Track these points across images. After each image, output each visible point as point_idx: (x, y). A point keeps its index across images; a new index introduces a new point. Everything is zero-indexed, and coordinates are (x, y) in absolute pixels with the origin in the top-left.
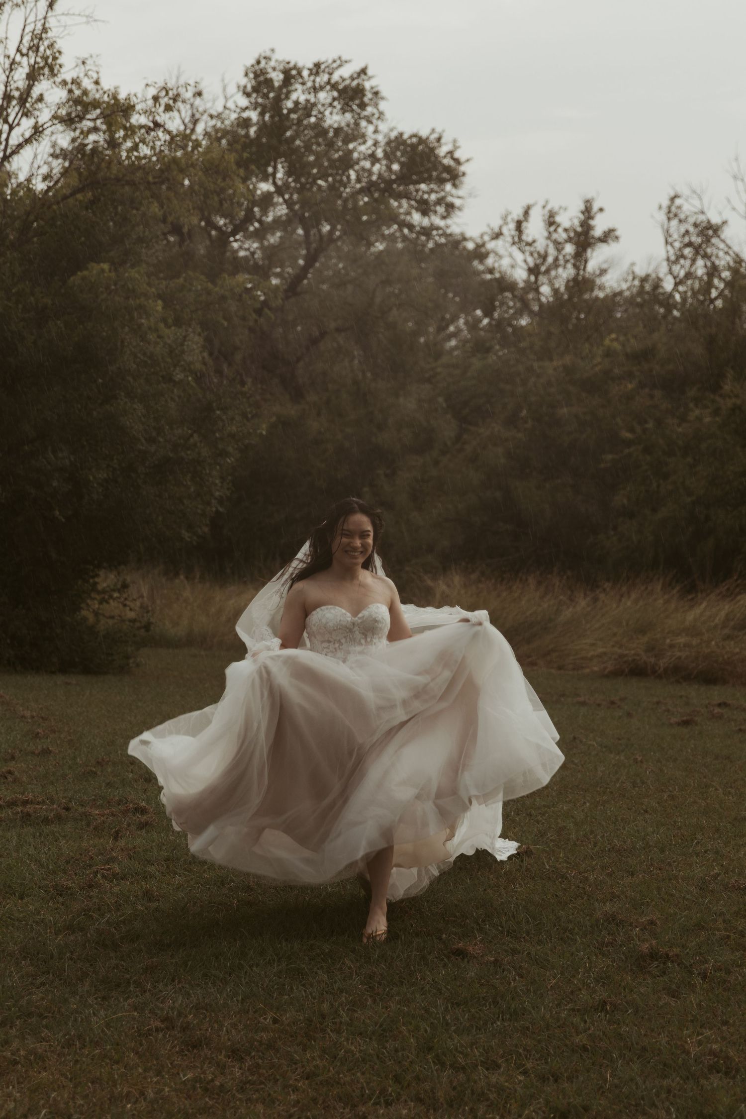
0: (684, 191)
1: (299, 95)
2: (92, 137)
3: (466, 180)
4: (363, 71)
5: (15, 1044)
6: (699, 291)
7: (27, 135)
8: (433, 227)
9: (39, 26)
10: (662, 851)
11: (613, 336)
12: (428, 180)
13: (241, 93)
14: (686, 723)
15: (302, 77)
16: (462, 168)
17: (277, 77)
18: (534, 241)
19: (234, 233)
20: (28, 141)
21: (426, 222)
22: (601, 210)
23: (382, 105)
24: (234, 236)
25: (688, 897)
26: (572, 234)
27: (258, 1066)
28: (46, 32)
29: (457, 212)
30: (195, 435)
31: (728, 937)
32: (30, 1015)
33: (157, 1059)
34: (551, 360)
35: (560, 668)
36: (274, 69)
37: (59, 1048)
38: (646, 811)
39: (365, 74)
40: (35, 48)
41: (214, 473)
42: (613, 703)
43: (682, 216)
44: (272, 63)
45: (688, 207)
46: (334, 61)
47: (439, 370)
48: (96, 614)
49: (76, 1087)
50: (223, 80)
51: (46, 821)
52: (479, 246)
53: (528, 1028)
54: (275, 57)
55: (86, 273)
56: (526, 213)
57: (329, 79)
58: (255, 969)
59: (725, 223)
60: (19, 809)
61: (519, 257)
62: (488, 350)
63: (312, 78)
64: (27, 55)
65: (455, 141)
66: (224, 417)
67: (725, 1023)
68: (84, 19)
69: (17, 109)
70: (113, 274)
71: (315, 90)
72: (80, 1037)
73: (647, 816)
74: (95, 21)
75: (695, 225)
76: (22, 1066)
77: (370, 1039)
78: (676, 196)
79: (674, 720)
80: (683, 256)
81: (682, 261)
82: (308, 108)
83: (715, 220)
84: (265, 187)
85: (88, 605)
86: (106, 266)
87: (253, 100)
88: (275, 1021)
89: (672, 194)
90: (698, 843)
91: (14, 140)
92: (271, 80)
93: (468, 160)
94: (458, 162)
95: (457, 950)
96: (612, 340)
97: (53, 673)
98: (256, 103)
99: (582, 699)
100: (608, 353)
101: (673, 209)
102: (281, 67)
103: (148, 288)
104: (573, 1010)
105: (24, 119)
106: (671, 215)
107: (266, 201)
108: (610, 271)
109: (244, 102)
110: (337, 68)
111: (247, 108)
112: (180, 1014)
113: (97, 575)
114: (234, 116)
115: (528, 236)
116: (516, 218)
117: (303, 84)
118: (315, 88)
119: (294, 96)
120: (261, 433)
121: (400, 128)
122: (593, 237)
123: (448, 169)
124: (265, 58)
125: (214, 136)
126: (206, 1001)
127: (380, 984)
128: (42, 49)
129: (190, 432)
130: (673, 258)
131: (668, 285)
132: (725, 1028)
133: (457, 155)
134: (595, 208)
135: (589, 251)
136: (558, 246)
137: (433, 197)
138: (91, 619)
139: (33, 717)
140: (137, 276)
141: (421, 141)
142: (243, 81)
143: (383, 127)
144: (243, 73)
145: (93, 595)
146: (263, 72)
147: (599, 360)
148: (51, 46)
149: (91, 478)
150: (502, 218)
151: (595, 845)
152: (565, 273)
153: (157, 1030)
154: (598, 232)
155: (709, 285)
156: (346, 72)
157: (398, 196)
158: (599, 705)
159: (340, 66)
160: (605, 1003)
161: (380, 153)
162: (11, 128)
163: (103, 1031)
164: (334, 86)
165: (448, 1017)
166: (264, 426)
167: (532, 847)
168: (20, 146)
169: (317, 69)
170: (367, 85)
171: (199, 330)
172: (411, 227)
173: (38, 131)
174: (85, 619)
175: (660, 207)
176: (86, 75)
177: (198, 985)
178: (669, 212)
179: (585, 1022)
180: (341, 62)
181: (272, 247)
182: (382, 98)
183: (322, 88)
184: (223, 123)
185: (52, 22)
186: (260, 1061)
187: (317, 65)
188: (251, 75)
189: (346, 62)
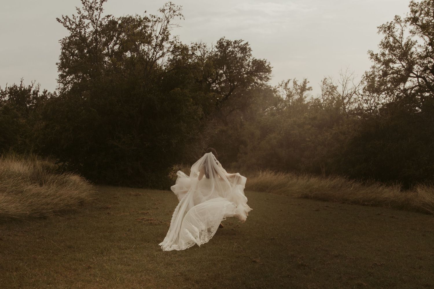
0: (328, 78)
1: (230, 49)
2: (179, 57)
3: (272, 72)
4: (247, 43)
5: (143, 277)
6: (330, 103)
7: (161, 55)
8: (263, 84)
9: (165, 27)
10: (307, 240)
11: (307, 113)
12: (262, 72)
13: (216, 48)
14: (317, 210)
15: (232, 44)
16: (271, 69)
17: (225, 44)
18: (289, 89)
19: (213, 83)
20: (161, 57)
21: (261, 82)
22: (309, 82)
23: (251, 52)
24: (213, 84)
25: (312, 251)
26: (300, 87)
27: (202, 285)
28: (167, 29)
29: (270, 81)
30: (199, 133)
31: (321, 261)
32: (148, 270)
33: (178, 282)
34: (290, 119)
35: (287, 195)
36: (225, 42)
37: (154, 278)
38: (304, 231)
39: (247, 44)
40: (163, 33)
41: (203, 142)
42: (299, 205)
43: (327, 84)
44: (224, 40)
45: (328, 82)
46: (240, 41)
47: (262, 120)
48: (172, 176)
49: (157, 287)
50: (212, 44)
51: (156, 225)
52: (274, 89)
53: (269, 280)
54: (225, 39)
55: (174, 90)
56: (288, 82)
57: (238, 45)
58: (203, 262)
59: (337, 86)
60: (149, 222)
61: (285, 92)
62: (274, 115)
63: (234, 44)
64: (162, 35)
65: (269, 62)
66: (207, 128)
67: (318, 282)
68: (176, 26)
69: (158, 48)
70: (181, 91)
71: (235, 47)
72: (159, 276)
73: (304, 232)
74: (179, 26)
75: (330, 86)
76: (145, 282)
77: (230, 280)
78: (326, 79)
79: (314, 209)
80: (326, 94)
81: (326, 96)
82: (233, 52)
83: (335, 85)
84: (221, 71)
85: (170, 173)
86: (179, 89)
87: (219, 49)
88: (207, 275)
89: (325, 78)
90: (316, 239)
91: (157, 56)
92: (224, 44)
93: (272, 67)
94: (270, 68)
95: (254, 261)
96: (306, 114)
97: (161, 190)
98: (220, 50)
99: (292, 203)
100: (305, 118)
101: (325, 82)
102: (226, 41)
103: (189, 95)
104: (281, 276)
105: (160, 51)
106: (324, 83)
107: (221, 75)
108: (307, 97)
109: (217, 50)
110: (240, 42)
111: (217, 51)
112: (184, 272)
113: (173, 166)
114: (214, 53)
115: (288, 87)
116: (286, 82)
117: (232, 46)
118: (234, 47)
119: (229, 49)
120: (216, 133)
121: (256, 58)
122: (306, 89)
123: (267, 69)
124: (222, 39)
125: (209, 58)
126: (191, 269)
127: (234, 268)
128: (165, 33)
129: (198, 132)
130: (323, 94)
131: (322, 101)
132: (318, 283)
133: (270, 66)
134: (307, 81)
135: (304, 92)
136: (296, 90)
137: (263, 76)
138: (171, 177)
139: (155, 200)
140: (187, 92)
141: (261, 61)
142: (217, 45)
143: (251, 58)
144: (216, 43)
145: (172, 171)
146: (222, 42)
147: (302, 119)
148: (168, 33)
149: (173, 142)
150: (282, 82)
151: (291, 238)
152: (296, 97)
153: (178, 275)
154: (307, 87)
155: (333, 102)
156: (242, 43)
157: (255, 76)
158: (296, 205)
159: (241, 42)
160: (289, 275)
161: (250, 64)
162: (157, 53)
163: (165, 275)
164: (239, 47)
165: (250, 277)
166: (216, 131)
167: (275, 237)
168: (159, 58)
169: (235, 42)
170: (248, 47)
171: (201, 106)
172: (257, 83)
173: (163, 54)
174: (170, 177)
175: (322, 81)
176: (176, 40)
177: (189, 266)
178: (324, 82)
179: (283, 280)
180: (242, 41)
181: (222, 87)
182: (251, 50)
183: (236, 47)
184: (211, 55)
185: (168, 26)
186: (203, 284)
187: (235, 41)
188: (219, 43)
189: (243, 41)
